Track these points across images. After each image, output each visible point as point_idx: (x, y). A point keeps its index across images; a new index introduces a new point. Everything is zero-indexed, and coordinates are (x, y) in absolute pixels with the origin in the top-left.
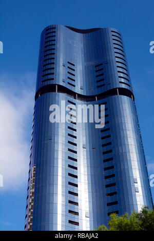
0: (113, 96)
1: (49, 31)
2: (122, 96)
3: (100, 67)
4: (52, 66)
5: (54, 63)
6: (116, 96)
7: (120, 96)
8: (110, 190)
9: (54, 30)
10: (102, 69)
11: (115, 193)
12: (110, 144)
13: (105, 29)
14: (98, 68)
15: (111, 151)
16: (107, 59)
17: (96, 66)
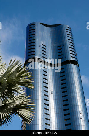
0: (68, 65)
1: (31, 26)
2: (73, 65)
3: (60, 48)
4: (34, 47)
5: (35, 45)
6: (69, 64)
7: (71, 65)
8: (66, 117)
9: (34, 26)
10: (61, 49)
11: (70, 119)
12: (66, 91)
13: (63, 25)
14: (59, 48)
15: (67, 96)
16: (64, 43)
17: (58, 47)
